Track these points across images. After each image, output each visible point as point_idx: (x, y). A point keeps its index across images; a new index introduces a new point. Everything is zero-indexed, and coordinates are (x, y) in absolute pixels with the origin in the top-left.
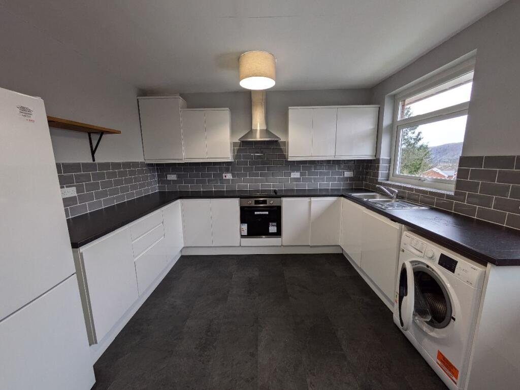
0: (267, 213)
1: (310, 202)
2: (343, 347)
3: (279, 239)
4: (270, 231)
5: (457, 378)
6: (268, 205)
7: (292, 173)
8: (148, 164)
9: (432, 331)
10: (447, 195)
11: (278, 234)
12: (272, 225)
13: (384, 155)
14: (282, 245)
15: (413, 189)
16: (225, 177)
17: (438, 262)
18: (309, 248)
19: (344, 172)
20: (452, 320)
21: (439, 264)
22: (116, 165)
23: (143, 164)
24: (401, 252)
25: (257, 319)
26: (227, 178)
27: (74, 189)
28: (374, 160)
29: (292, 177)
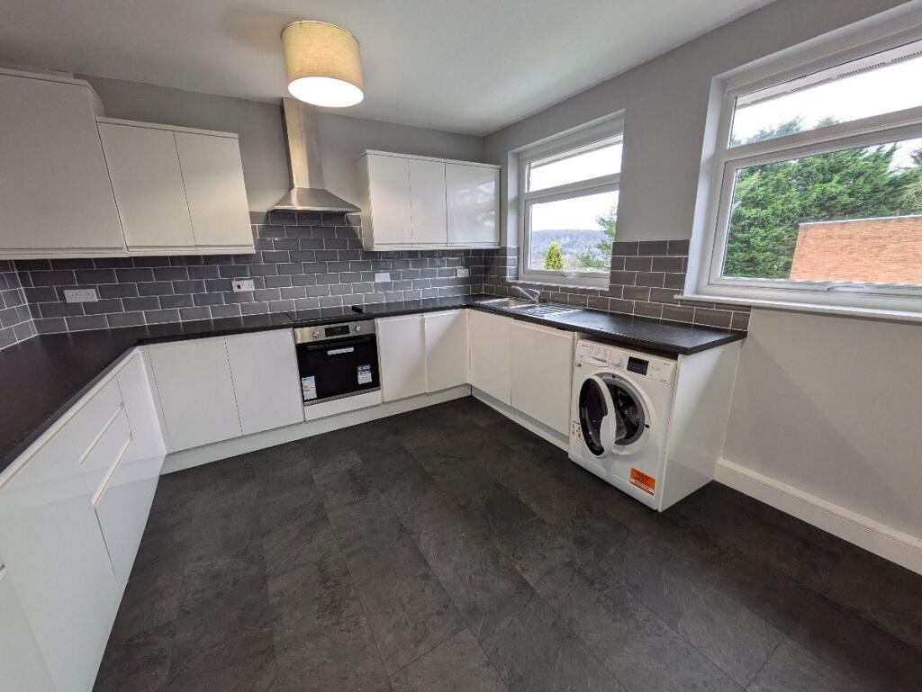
0: (351, 350)
1: (423, 322)
2: (535, 511)
3: (378, 393)
4: (360, 382)
5: (653, 488)
6: (352, 334)
7: (376, 275)
9: (622, 450)
10: (601, 291)
11: (375, 384)
12: (363, 371)
13: (511, 244)
14: (383, 402)
15: (558, 287)
16: (239, 287)
17: (626, 368)
18: (425, 397)
19: (456, 270)
20: (645, 428)
21: (629, 369)
24: (576, 369)
25: (402, 525)
26: (243, 289)
28: (497, 250)
29: (377, 281)
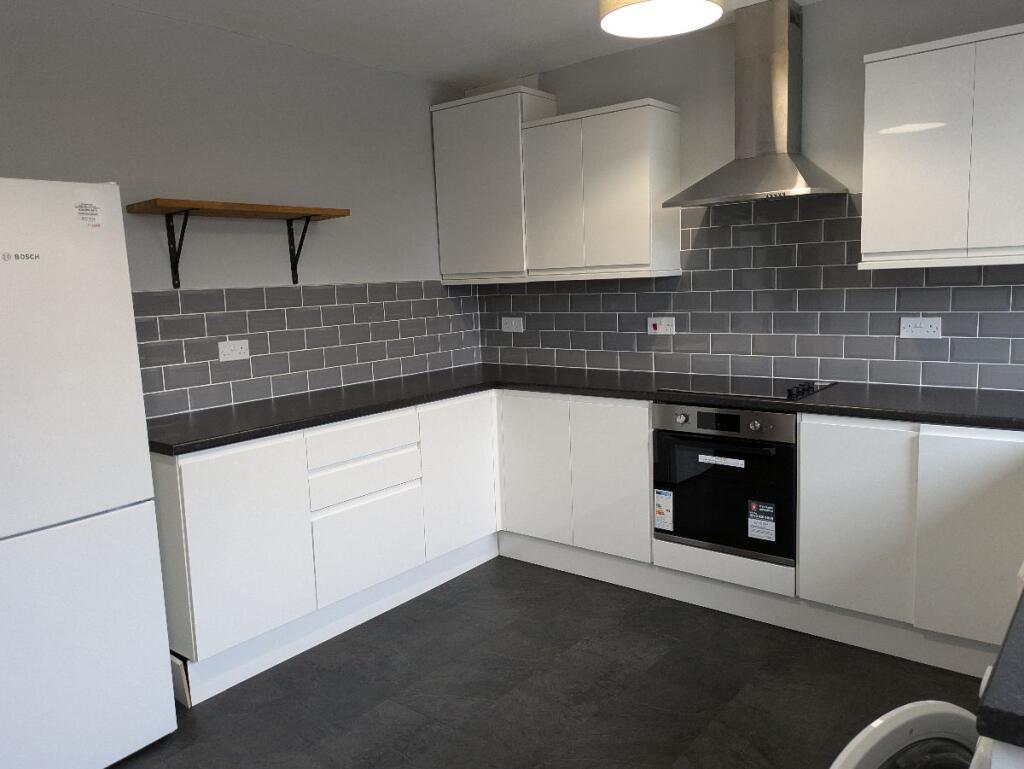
0: (740, 463)
1: (916, 444)
3: (788, 572)
4: (751, 535)
6: (742, 434)
7: (904, 320)
8: (453, 288)
11: (783, 548)
12: (760, 513)
14: (797, 596)
16: (655, 327)
22: (351, 292)
23: (432, 287)
26: (661, 331)
27: (245, 343)
29: (904, 334)
